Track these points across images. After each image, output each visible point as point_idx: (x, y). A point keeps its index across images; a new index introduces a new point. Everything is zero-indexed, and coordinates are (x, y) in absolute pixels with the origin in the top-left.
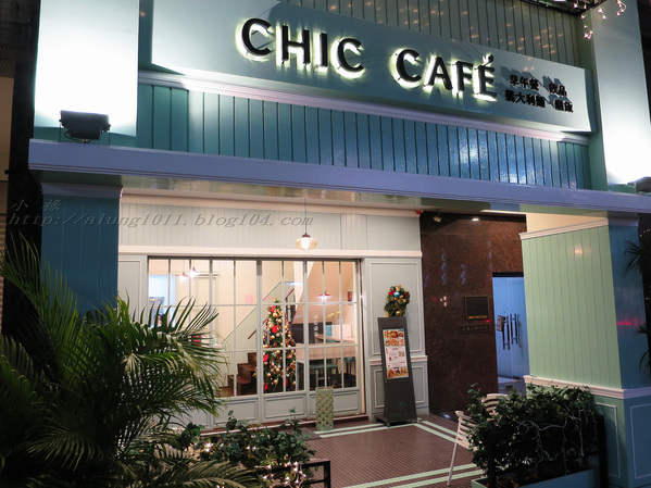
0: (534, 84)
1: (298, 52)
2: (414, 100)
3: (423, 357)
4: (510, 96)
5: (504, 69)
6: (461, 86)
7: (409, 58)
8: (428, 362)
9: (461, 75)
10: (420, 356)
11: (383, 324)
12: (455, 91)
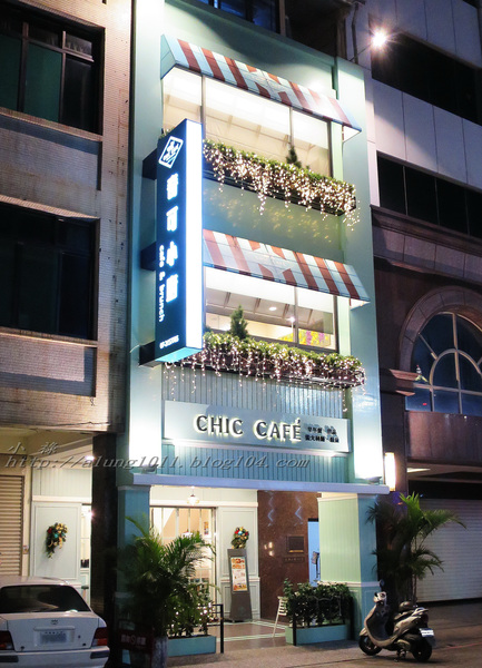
0: (320, 430)
1: (217, 428)
2: (263, 445)
3: (258, 579)
4: (307, 438)
5: (305, 425)
6: (285, 436)
7: (262, 425)
8: (261, 582)
9: (285, 431)
10: (255, 578)
11: (231, 554)
12: (282, 438)
